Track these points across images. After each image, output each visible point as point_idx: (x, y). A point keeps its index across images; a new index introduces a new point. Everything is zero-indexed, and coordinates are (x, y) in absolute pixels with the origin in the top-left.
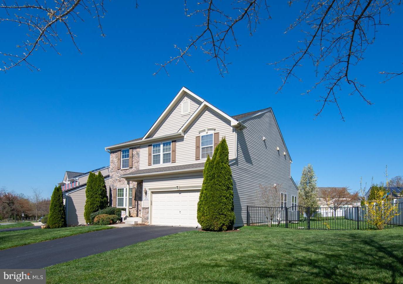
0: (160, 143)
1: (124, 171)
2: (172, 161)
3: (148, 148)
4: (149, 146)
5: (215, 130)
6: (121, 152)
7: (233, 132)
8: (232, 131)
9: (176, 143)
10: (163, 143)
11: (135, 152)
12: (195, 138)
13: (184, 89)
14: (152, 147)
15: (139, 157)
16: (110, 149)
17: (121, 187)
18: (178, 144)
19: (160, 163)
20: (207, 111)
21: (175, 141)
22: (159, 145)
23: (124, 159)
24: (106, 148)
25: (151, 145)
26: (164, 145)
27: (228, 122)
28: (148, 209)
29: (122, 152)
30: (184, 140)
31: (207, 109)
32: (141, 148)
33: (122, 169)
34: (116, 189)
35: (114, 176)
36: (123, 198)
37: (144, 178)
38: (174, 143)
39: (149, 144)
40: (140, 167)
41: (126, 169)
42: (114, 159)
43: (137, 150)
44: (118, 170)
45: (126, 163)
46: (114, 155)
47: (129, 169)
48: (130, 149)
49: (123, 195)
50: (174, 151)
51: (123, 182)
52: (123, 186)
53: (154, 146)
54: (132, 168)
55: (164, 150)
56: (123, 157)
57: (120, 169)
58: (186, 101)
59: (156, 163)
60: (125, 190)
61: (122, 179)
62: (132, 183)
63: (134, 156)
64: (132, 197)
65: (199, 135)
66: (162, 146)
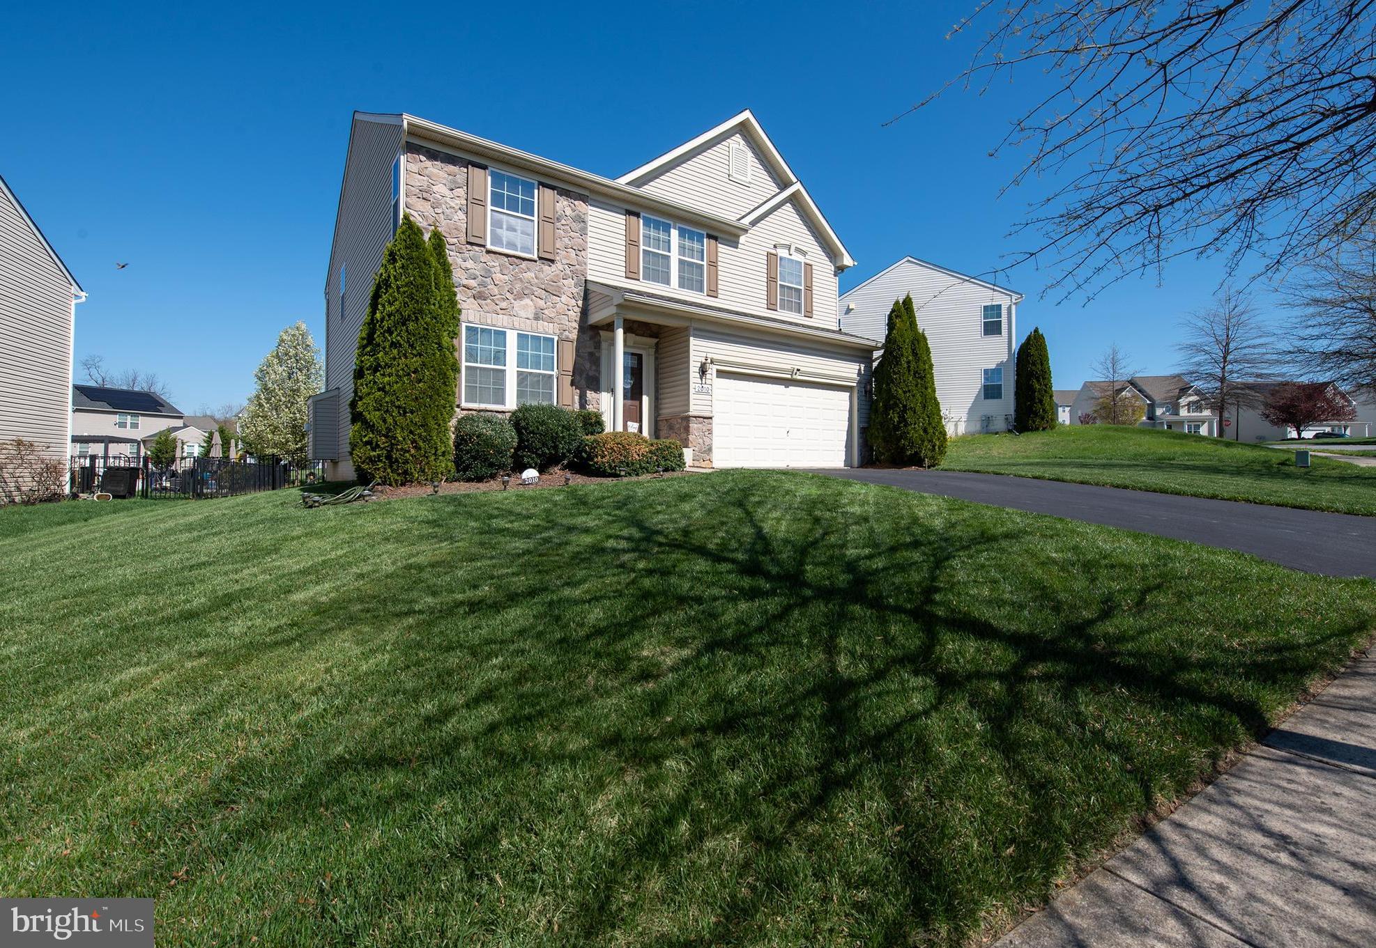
0: (672, 223)
1: (505, 259)
2: (708, 289)
4: (629, 213)
5: (806, 256)
6: (487, 174)
7: (835, 277)
9: (720, 245)
10: (678, 225)
11: (564, 206)
12: (766, 254)
13: (748, 115)
14: (642, 222)
15: (583, 232)
16: (418, 131)
17: (488, 322)
18: (722, 249)
19: (669, 284)
20: (790, 206)
21: (715, 238)
22: (667, 229)
23: (505, 211)
25: (637, 215)
26: (682, 234)
27: (832, 254)
28: (710, 421)
30: (740, 246)
31: (794, 200)
32: (592, 203)
33: (489, 246)
34: (458, 322)
36: (504, 371)
38: (713, 242)
39: (632, 207)
40: (589, 272)
41: (516, 257)
42: (435, 188)
43: (576, 202)
44: (469, 247)
45: (515, 230)
46: (436, 169)
47: (535, 261)
48: (541, 184)
49: (500, 357)
50: (713, 264)
51: (504, 305)
52: (500, 321)
53: (647, 223)
54: (552, 261)
55: (682, 248)
56: (498, 199)
57: (484, 246)
58: (741, 147)
59: (656, 280)
60: (512, 339)
61: (496, 291)
62: (551, 320)
63: (563, 222)
64: (555, 373)
65: (774, 252)
66: (674, 233)
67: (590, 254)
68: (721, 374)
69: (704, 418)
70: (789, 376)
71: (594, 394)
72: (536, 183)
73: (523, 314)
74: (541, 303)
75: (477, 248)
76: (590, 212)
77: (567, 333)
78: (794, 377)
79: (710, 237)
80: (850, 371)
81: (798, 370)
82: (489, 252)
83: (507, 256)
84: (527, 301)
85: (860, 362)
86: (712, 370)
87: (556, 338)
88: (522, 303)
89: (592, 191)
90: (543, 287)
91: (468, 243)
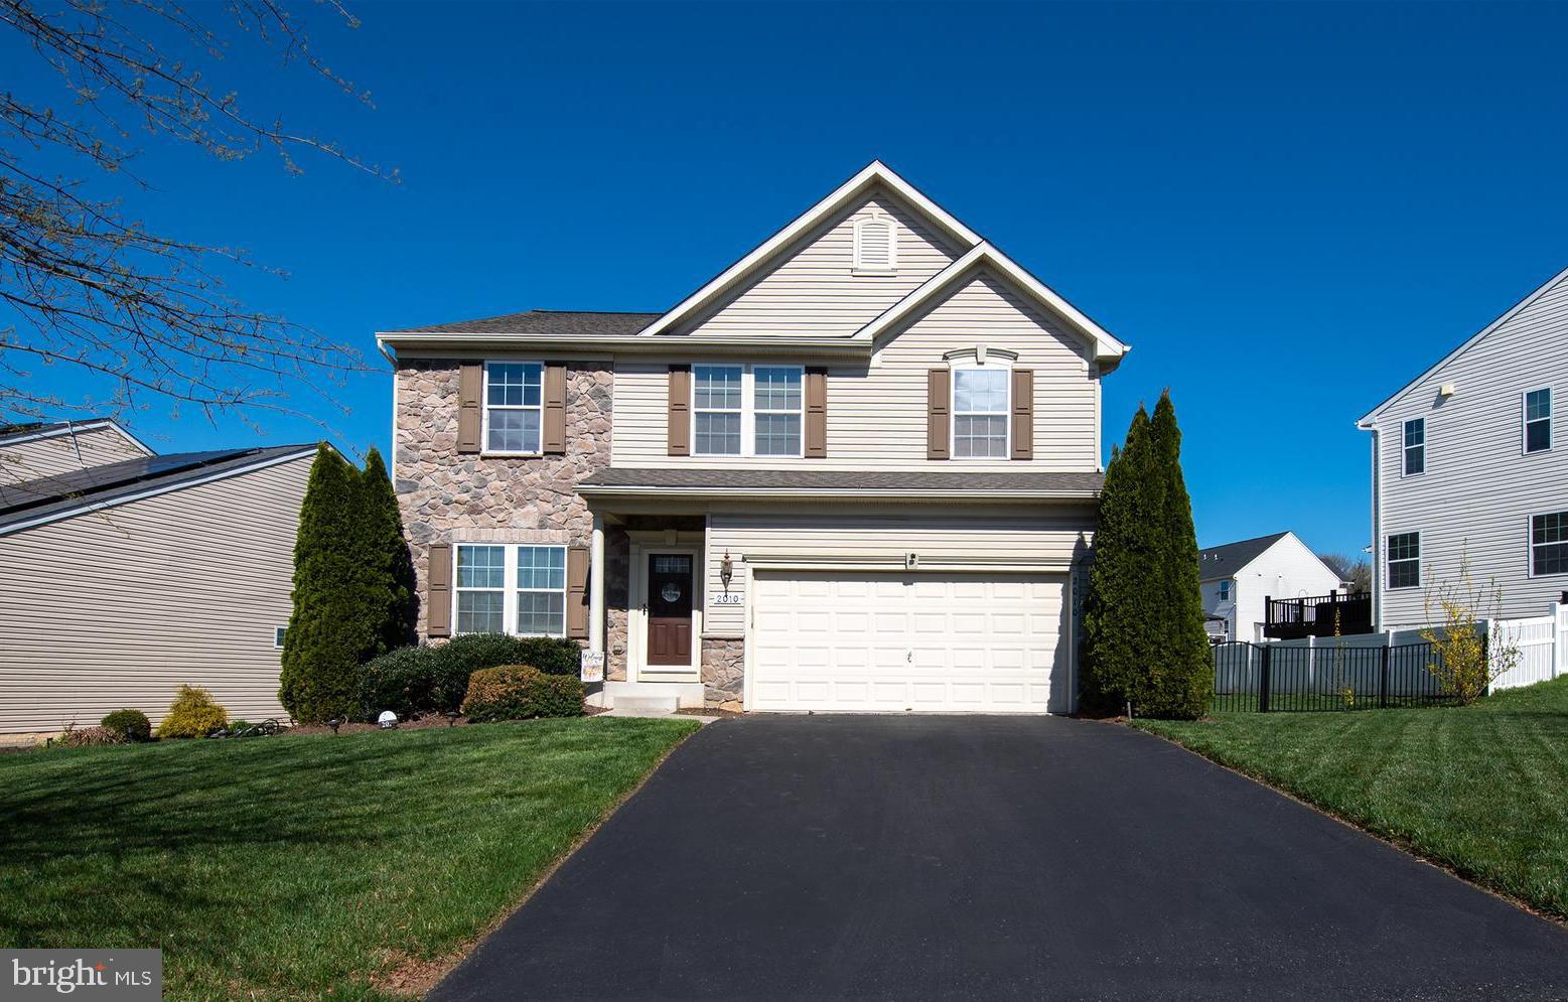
0: (743, 366)
1: (504, 463)
2: (809, 448)
3: (667, 376)
4: (673, 368)
5: (1016, 359)
6: (483, 369)
7: (1091, 377)
8: (1087, 374)
9: (829, 379)
10: (754, 366)
11: (579, 383)
12: (926, 372)
13: (876, 168)
14: (693, 375)
15: (606, 408)
16: (398, 346)
17: (483, 538)
18: (834, 383)
19: (739, 453)
20: (977, 283)
21: (823, 371)
22: (735, 376)
23: (505, 406)
24: (380, 338)
25: (686, 368)
26: (761, 377)
27: (1080, 343)
28: (739, 643)
29: (486, 373)
30: (871, 372)
31: (980, 274)
32: (617, 369)
33: (485, 451)
34: (448, 546)
35: (427, 481)
36: (502, 593)
37: (712, 510)
38: (816, 377)
39: (674, 361)
40: (613, 457)
41: (518, 458)
42: (425, 401)
43: (595, 374)
44: (461, 457)
45: (518, 426)
46: (428, 379)
47: (541, 458)
48: (549, 364)
49: (498, 578)
50: (817, 410)
51: (500, 517)
52: (498, 536)
53: (702, 376)
54: (562, 454)
55: (761, 399)
56: (496, 396)
57: (478, 453)
58: (877, 220)
59: (718, 450)
60: (511, 555)
61: (492, 501)
62: (560, 527)
63: (578, 402)
64: (564, 590)
65: (944, 366)
66: (748, 381)
67: (616, 433)
68: (759, 574)
69: (728, 640)
70: (903, 567)
71: (618, 613)
72: (542, 363)
73: (523, 523)
74: (548, 507)
75: (470, 457)
76: (616, 382)
77: (581, 539)
78: (910, 567)
79: (809, 371)
80: (1058, 546)
81: (913, 556)
82: (484, 458)
83: (505, 458)
84: (530, 507)
85: (1081, 529)
86: (743, 572)
87: (566, 547)
88: (525, 510)
89: (615, 354)
90: (550, 487)
91: (460, 453)
